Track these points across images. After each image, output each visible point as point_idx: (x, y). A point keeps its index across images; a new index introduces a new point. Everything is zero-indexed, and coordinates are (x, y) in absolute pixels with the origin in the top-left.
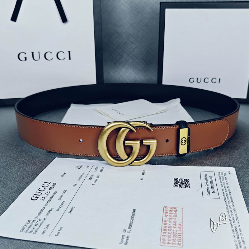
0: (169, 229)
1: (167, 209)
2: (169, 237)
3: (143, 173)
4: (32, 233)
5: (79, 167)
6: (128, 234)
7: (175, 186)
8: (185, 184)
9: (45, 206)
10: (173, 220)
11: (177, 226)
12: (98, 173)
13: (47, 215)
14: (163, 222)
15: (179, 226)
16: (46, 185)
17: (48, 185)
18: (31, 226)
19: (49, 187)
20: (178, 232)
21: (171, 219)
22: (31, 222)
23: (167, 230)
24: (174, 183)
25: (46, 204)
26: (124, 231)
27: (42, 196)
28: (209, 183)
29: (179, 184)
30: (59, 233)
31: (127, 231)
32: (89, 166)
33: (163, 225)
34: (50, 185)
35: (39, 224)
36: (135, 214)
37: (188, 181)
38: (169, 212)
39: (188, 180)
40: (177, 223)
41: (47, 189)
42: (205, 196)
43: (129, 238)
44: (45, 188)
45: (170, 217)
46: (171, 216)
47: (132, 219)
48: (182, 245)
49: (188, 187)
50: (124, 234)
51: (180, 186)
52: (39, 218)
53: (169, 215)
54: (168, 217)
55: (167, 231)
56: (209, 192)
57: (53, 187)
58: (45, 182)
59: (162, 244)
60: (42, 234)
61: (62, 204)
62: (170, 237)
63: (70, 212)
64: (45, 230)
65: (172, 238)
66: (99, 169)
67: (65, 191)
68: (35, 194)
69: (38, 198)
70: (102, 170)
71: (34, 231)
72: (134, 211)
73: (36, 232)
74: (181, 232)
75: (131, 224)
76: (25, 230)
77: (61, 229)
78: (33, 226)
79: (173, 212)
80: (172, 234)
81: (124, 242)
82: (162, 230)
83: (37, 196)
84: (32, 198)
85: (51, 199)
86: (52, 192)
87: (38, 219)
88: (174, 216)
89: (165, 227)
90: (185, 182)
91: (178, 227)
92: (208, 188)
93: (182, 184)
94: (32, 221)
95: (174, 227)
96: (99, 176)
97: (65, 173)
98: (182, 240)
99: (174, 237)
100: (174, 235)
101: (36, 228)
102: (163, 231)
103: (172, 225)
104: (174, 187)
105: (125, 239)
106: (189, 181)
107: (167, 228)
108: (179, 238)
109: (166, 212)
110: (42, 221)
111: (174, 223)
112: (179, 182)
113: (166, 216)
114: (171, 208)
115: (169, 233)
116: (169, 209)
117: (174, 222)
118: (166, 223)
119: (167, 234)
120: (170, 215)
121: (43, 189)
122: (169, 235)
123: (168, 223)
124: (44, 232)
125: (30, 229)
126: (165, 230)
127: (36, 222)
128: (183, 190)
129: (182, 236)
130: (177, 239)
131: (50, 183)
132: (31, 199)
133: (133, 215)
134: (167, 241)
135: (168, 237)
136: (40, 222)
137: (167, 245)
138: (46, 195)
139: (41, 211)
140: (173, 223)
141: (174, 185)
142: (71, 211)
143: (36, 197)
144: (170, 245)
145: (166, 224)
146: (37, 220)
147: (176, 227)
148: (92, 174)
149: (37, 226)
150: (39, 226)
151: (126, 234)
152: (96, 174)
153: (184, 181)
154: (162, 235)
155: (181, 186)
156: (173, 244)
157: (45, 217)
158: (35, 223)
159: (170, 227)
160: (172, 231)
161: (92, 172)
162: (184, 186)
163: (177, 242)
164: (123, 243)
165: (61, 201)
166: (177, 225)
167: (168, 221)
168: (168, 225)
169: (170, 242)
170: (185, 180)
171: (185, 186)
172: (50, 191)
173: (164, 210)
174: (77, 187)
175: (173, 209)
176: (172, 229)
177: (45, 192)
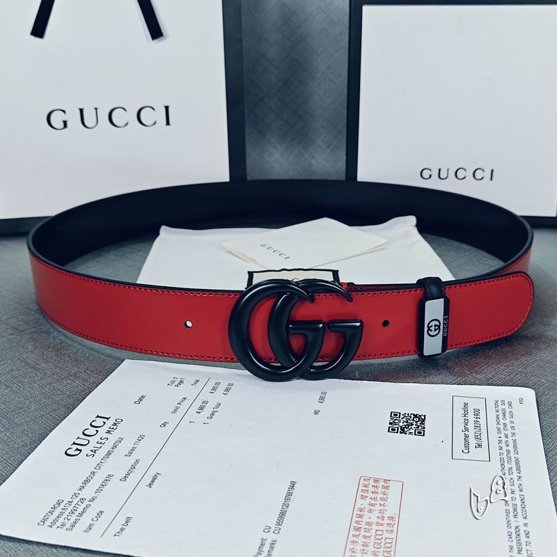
0: (367, 527)
1: (366, 483)
2: (365, 545)
3: (322, 399)
4: (65, 528)
5: (176, 383)
6: (275, 537)
7: (392, 430)
8: (414, 426)
9: (95, 470)
10: (378, 508)
11: (386, 521)
12: (218, 396)
13: (98, 491)
14: (356, 512)
15: (391, 522)
16: (99, 422)
17: (105, 423)
18: (62, 514)
19: (106, 428)
20: (386, 535)
21: (372, 505)
22: (62, 505)
23: (363, 530)
24: (390, 423)
25: (99, 466)
26: (267, 531)
27: (90, 447)
28: (471, 426)
29: (401, 427)
30: (122, 529)
31: (272, 530)
32: (198, 381)
33: (355, 519)
34: (109, 423)
35: (80, 511)
36: (295, 492)
37: (421, 419)
38: (371, 489)
39: (423, 417)
40: (386, 516)
41: (102, 431)
42: (457, 454)
43: (275, 546)
44: (97, 429)
45: (373, 502)
46: (375, 499)
47: (286, 504)
49: (421, 433)
50: (265, 536)
51: (403, 431)
52: (80, 497)
53: (370, 495)
54: (368, 500)
55: (363, 533)
56: (467, 446)
57: (115, 427)
58: (98, 417)
60: (86, 531)
61: (133, 467)
62: (367, 546)
63: (150, 485)
64: (93, 522)
65: (370, 548)
66: (221, 388)
67: (141, 438)
68: (74, 443)
69: (81, 451)
70: (227, 390)
71: (68, 526)
72: (293, 484)
73: (73, 526)
74: (393, 536)
75: (283, 514)
76: (48, 523)
77: (127, 522)
78: (67, 513)
79: (380, 490)
80: (372, 540)
81: (265, 554)
82: (352, 528)
83: (79, 447)
84: (68, 452)
85: (109, 453)
86: (113, 438)
87: (78, 499)
88: (381, 499)
89: (357, 522)
90: (416, 422)
91: (388, 524)
92: (466, 437)
93: (408, 425)
94: (66, 502)
95: (378, 524)
96: (220, 404)
97: (143, 397)
98: (392, 553)
99: (375, 546)
100: (376, 541)
101: (73, 518)
102: (352, 532)
103: (374, 519)
104: (389, 431)
105: (266, 548)
106: (425, 419)
107: (363, 525)
108: (388, 548)
109: (364, 488)
110: (86, 503)
111: (380, 515)
112: (402, 421)
113: (363, 497)
114: (376, 481)
115: (365, 537)
116: (371, 482)
117: (380, 511)
118: (361, 513)
119: (361, 539)
120: (373, 496)
121: (92, 431)
122: (365, 540)
123: (366, 514)
124: (90, 527)
125: (61, 520)
126: (358, 529)
127: (73, 504)
128: (409, 439)
129: (394, 544)
130: (381, 550)
131: (108, 419)
132: (66, 454)
133: (289, 494)
135: (363, 546)
136: (83, 506)
138: (99, 446)
139: (87, 481)
140: (376, 514)
141: (389, 427)
142: (153, 482)
143: (77, 449)
145: (360, 516)
146: (75, 501)
147: (382, 525)
148: (205, 399)
149: (77, 513)
150: (81, 515)
151: (270, 537)
152: (213, 400)
153: (413, 420)
154: (349, 540)
155: (405, 429)
157: (94, 495)
158: (71, 508)
159: (368, 524)
160: (373, 533)
161: (207, 395)
162: (411, 431)
165: (132, 460)
166: (386, 518)
167: (366, 510)
168: (365, 519)
170: (416, 416)
171: (413, 431)
172: (108, 435)
173: (361, 485)
174: (169, 428)
175: (381, 483)
176: (374, 527)
177: (97, 438)
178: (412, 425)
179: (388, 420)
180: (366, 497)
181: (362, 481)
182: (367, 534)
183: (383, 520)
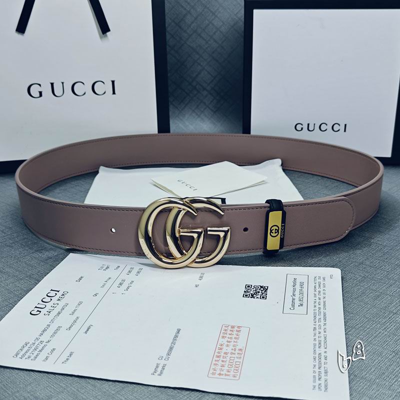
0: (225, 355)
1: (226, 328)
2: (223, 366)
3: (201, 277)
4: (30, 359)
5: (104, 268)
6: (165, 362)
7: (245, 296)
9: (50, 324)
10: (232, 343)
11: (237, 351)
12: (132, 276)
13: (52, 336)
14: (218, 346)
15: (240, 352)
16: (52, 294)
17: (56, 294)
18: (28, 350)
19: (57, 297)
20: (236, 360)
21: (229, 342)
22: (28, 345)
23: (222, 357)
24: (245, 292)
25: (52, 321)
26: (160, 359)
27: (47, 309)
28: (297, 293)
29: (252, 294)
30: (67, 359)
31: (163, 359)
32: (119, 267)
33: (217, 351)
34: (59, 294)
35: (40, 348)
36: (180, 335)
37: (265, 289)
38: (229, 332)
39: (266, 288)
40: (237, 348)
41: (55, 299)
42: (287, 310)
43: (166, 368)
45: (229, 340)
46: (231, 338)
47: (173, 343)
48: (238, 376)
49: (264, 297)
50: (159, 362)
51: (253, 296)
52: (40, 340)
53: (228, 336)
54: (226, 339)
55: (221, 359)
56: (293, 306)
57: (63, 297)
58: (52, 290)
59: (210, 375)
60: (44, 361)
61: (75, 321)
62: (224, 366)
63: (86, 332)
64: (48, 355)
65: (226, 368)
66: (134, 272)
67: (80, 303)
68: (36, 307)
69: (40, 312)
70: (138, 272)
71: (33, 357)
72: (179, 331)
73: (36, 358)
74: (241, 361)
75: (171, 348)
76: (20, 356)
77: (71, 355)
78: (32, 350)
79: (235, 333)
80: (227, 363)
81: (159, 372)
82: (215, 356)
83: (39, 310)
84: (32, 313)
85: (59, 313)
86: (61, 303)
87: (39, 341)
88: (235, 338)
89: (218, 353)
90: (262, 291)
91: (238, 353)
92: (293, 299)
93: (256, 293)
94: (31, 343)
95: (232, 353)
96: (133, 282)
97: (82, 277)
98: (239, 371)
99: (229, 366)
100: (230, 364)
101: (36, 353)
102: (215, 358)
103: (229, 350)
104: (243, 297)
105: (159, 369)
107: (222, 354)
108: (237, 367)
109: (224, 332)
110: (44, 343)
111: (233, 348)
112: (252, 290)
113: (223, 337)
114: (233, 327)
115: (223, 361)
116: (230, 328)
117: (234, 346)
118: (221, 347)
119: (220, 363)
120: (230, 336)
122: (223, 363)
123: (224, 347)
124: (47, 359)
125: (28, 354)
126: (218, 357)
127: (36, 345)
128: (256, 301)
129: (241, 365)
130: (232, 369)
131: (58, 291)
132: (31, 313)
133: (176, 336)
134: (218, 372)
135: (221, 366)
136: (43, 345)
137: (218, 376)
138: (53, 308)
139: (45, 330)
140: (231, 347)
141: (244, 294)
142: (88, 330)
143: (38, 311)
144: (221, 377)
145: (221, 349)
146: (37, 343)
147: (234, 354)
148: (123, 278)
149: (38, 350)
150: (41, 351)
151: (162, 362)
152: (129, 279)
153: (260, 289)
154: (213, 363)
156: (226, 375)
157: (49, 339)
158: (35, 346)
159: (226, 353)
160: (228, 359)
161: (123, 276)
162: (258, 296)
163: (232, 373)
164: (156, 374)
165: (74, 317)
166: (237, 350)
167: (225, 345)
168: (224, 351)
169: (222, 373)
170: (262, 287)
171: (259, 296)
172: (58, 302)
173: (223, 329)
174: (99, 297)
175: (236, 329)
176: (229, 355)
177: (51, 304)
178: (259, 292)
179: (244, 289)
180: (226, 337)
181: (224, 327)
182: (224, 360)
183: (235, 351)
